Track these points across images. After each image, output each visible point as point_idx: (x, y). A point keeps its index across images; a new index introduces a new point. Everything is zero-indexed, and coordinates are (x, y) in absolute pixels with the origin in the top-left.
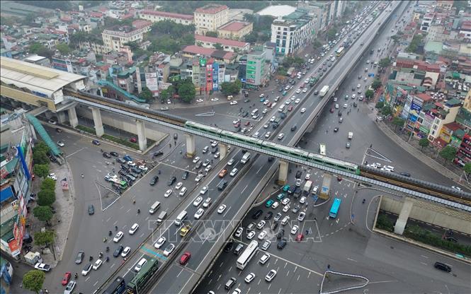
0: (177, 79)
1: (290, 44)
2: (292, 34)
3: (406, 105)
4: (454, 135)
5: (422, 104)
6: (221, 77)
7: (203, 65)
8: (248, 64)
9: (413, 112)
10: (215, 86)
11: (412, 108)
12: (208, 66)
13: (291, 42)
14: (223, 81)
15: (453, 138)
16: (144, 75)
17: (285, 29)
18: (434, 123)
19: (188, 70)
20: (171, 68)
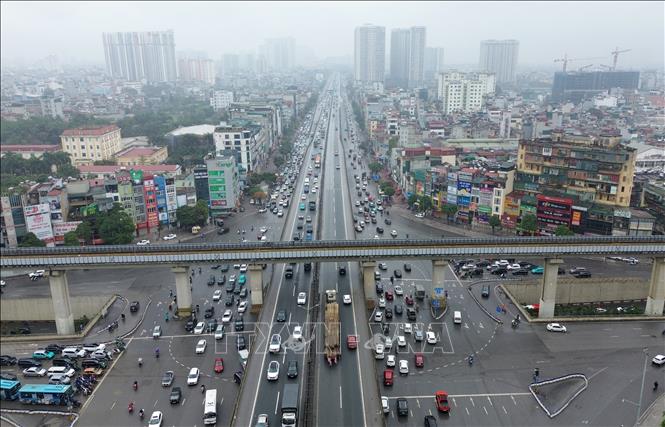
0: (92, 212)
1: (248, 157)
2: (247, 142)
3: (449, 188)
4: (523, 203)
5: (471, 178)
6: (171, 200)
7: (137, 181)
8: (210, 177)
9: (463, 192)
10: (164, 216)
11: (459, 188)
12: (146, 183)
13: (248, 154)
14: (176, 207)
15: (523, 208)
16: (21, 210)
17: (237, 137)
18: (495, 197)
19: (109, 195)
20: (71, 198)
